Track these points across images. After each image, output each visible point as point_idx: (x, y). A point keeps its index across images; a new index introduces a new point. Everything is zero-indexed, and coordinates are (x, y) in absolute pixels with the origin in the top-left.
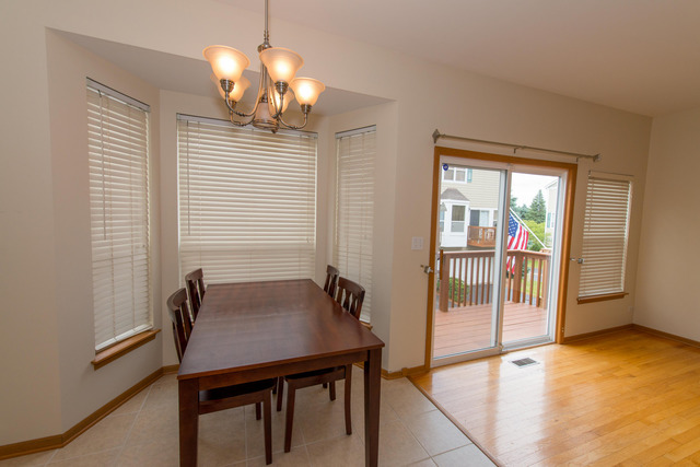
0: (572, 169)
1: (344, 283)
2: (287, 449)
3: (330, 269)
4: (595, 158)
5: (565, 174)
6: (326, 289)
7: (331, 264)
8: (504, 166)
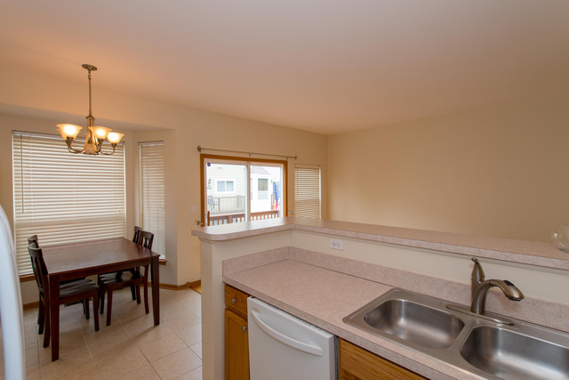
0: (285, 163)
1: (144, 234)
2: (108, 323)
3: (136, 227)
4: (295, 158)
5: (282, 165)
6: (134, 241)
7: (138, 225)
8: (245, 162)
